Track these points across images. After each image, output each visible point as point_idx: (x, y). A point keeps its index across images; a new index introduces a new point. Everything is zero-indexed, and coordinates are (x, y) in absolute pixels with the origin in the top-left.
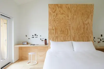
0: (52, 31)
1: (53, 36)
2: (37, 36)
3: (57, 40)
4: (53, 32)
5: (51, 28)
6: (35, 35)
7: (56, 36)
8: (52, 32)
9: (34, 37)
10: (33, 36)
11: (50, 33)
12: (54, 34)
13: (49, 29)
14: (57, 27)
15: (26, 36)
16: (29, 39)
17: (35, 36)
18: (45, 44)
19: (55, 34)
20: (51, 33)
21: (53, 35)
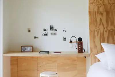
0: (99, 17)
1: (102, 31)
2: (56, 30)
3: (111, 39)
4: (101, 20)
5: (96, 10)
6: (51, 28)
7: (109, 29)
8: (98, 20)
9: (49, 34)
10: (45, 30)
11: (93, 22)
12: (103, 25)
13: (90, 12)
14: (111, 6)
15: (29, 31)
16: (35, 37)
17: (49, 32)
18: (78, 52)
19: (105, 26)
20: (96, 21)
21: (101, 27)
